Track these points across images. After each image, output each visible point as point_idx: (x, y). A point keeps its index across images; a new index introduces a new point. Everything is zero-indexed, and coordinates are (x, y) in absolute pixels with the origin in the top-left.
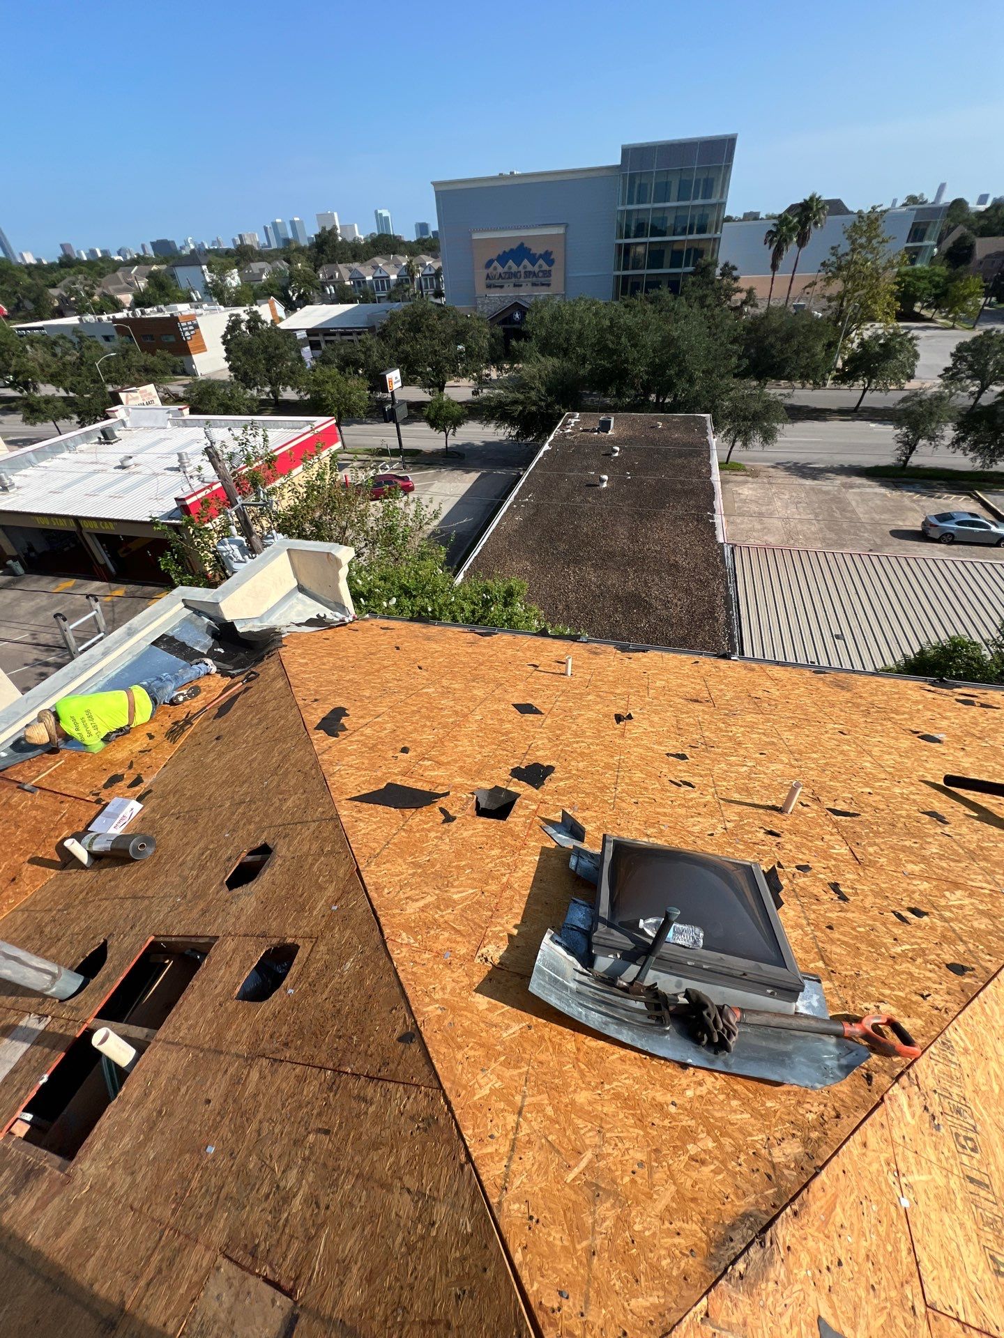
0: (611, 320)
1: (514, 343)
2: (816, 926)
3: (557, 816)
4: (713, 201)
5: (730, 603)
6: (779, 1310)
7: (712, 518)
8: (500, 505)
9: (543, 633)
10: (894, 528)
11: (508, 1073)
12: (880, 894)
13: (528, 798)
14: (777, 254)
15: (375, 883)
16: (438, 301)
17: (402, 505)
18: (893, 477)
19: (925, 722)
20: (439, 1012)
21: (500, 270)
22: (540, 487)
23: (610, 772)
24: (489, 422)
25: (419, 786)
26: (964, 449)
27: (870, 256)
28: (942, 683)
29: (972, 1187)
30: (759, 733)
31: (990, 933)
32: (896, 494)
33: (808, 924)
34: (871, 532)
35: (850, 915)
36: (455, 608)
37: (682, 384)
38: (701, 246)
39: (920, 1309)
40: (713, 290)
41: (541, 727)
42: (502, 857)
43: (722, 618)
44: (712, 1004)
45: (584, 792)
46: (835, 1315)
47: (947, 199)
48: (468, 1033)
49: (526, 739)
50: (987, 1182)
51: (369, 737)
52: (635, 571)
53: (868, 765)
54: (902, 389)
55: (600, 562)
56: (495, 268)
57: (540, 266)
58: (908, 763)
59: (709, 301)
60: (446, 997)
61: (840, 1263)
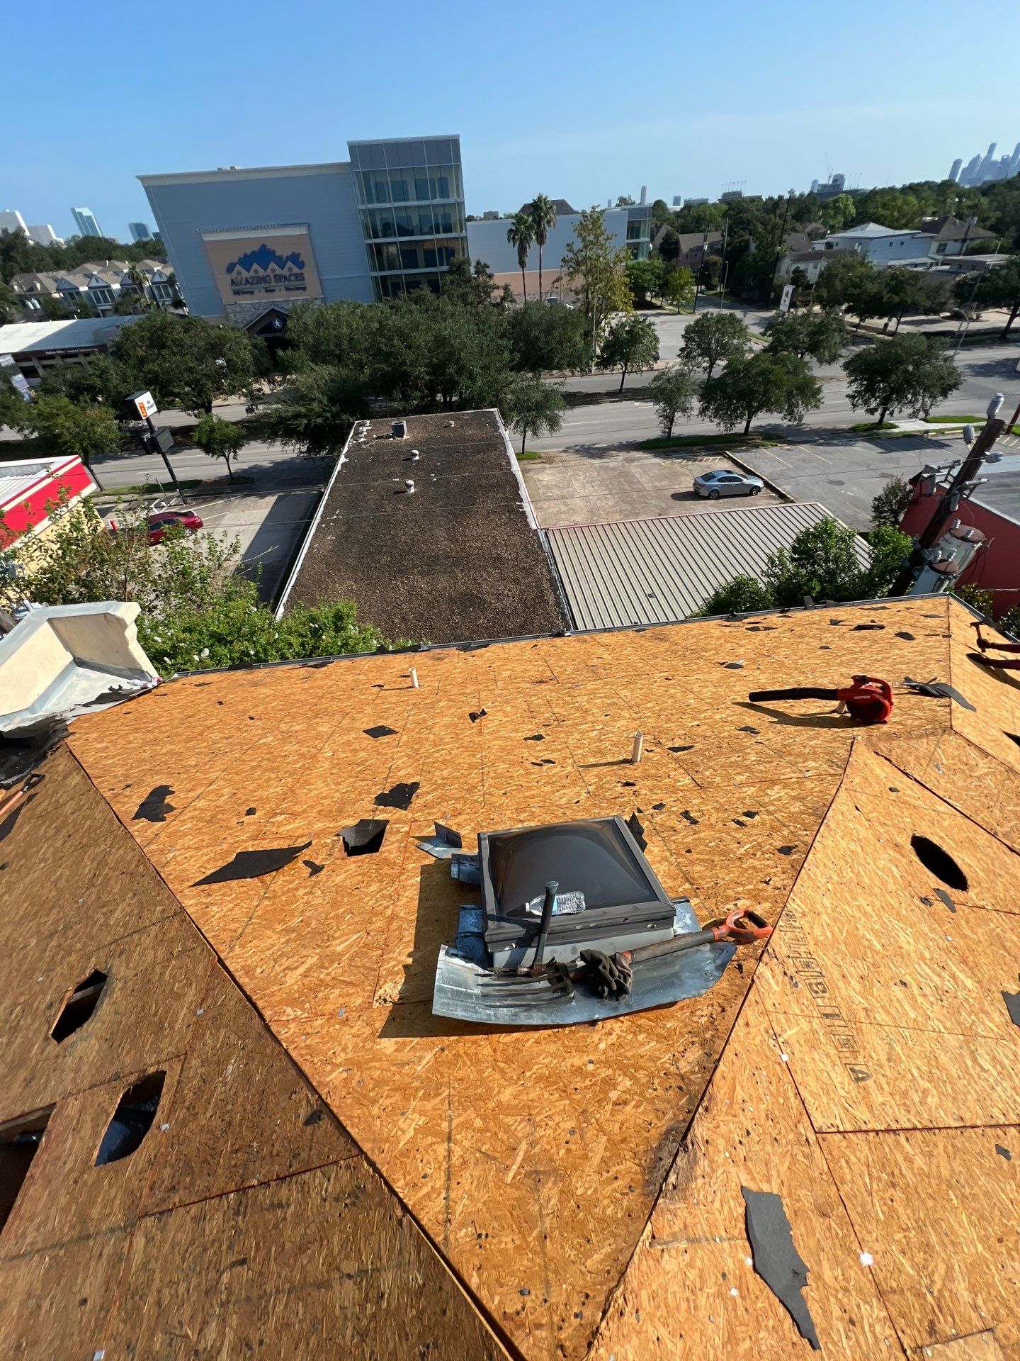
0: (380, 323)
1: (280, 353)
2: (678, 854)
3: (431, 831)
4: (451, 200)
5: (555, 584)
6: (710, 1199)
7: (521, 507)
8: (308, 525)
10: (673, 492)
11: (429, 1106)
12: (721, 809)
13: (398, 821)
14: (522, 252)
15: (243, 968)
16: (179, 311)
17: (190, 544)
18: (661, 447)
19: (727, 654)
20: (345, 1075)
21: (245, 274)
22: (348, 501)
23: (476, 771)
24: (273, 440)
25: (275, 845)
26: (710, 417)
27: (600, 252)
28: (734, 618)
29: (828, 1022)
30: (601, 698)
31: (803, 813)
32: (668, 462)
33: (672, 855)
34: (657, 498)
35: (702, 835)
36: (281, 645)
37: (464, 381)
38: (451, 245)
39: (812, 1138)
40: (472, 288)
41: (398, 746)
42: (382, 890)
43: (552, 601)
44: (605, 956)
45: (453, 798)
46: (753, 1179)
47: (650, 200)
48: (379, 1083)
49: (384, 763)
50: (838, 1012)
51: (206, 810)
53: (692, 701)
54: (652, 370)
55: (425, 568)
56: (239, 273)
57: (290, 269)
58: (721, 691)
59: (471, 298)
60: (349, 1056)
61: (748, 1133)
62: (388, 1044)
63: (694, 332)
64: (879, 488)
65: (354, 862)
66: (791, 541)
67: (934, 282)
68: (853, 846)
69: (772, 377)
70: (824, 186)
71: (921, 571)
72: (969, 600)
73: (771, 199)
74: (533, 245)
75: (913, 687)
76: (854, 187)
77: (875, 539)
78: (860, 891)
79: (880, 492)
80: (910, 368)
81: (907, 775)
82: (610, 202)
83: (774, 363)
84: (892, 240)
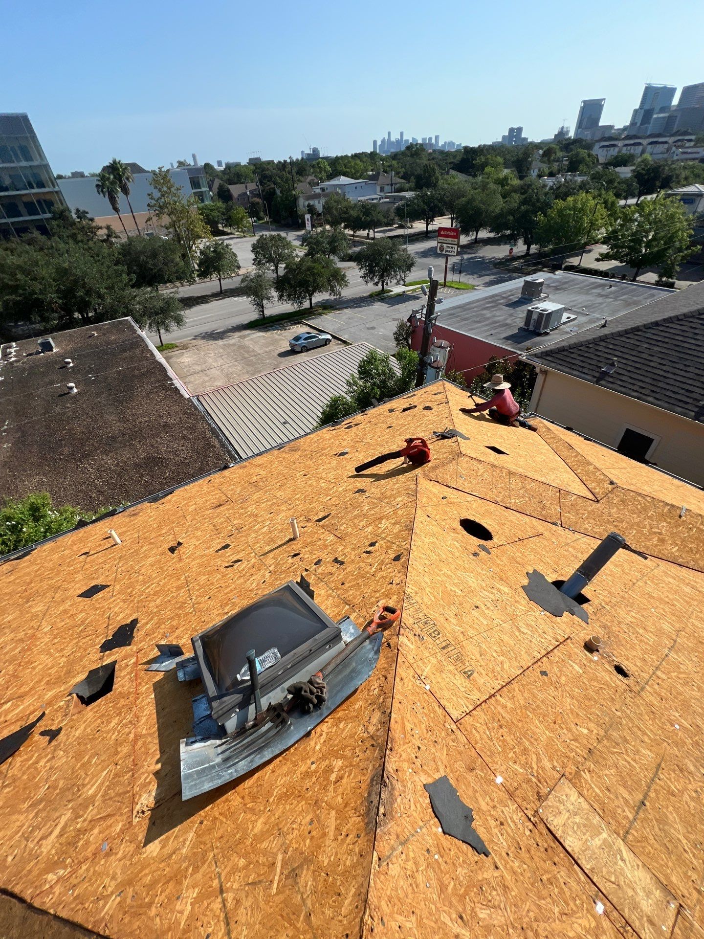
2: (337, 589)
3: (156, 652)
4: (36, 163)
5: (216, 432)
6: (407, 807)
7: (172, 384)
9: (82, 524)
10: (278, 352)
11: (199, 876)
12: (355, 548)
13: (126, 657)
14: (113, 200)
18: (262, 325)
19: (338, 447)
20: (118, 900)
23: (183, 591)
26: (286, 301)
27: (176, 199)
28: (336, 424)
30: (264, 502)
32: (269, 333)
33: (333, 591)
34: (269, 358)
35: (348, 569)
39: (454, 727)
40: (78, 229)
41: (112, 596)
42: (121, 721)
43: (217, 444)
45: (169, 619)
46: (429, 776)
47: (201, 163)
48: (152, 886)
49: (103, 615)
50: (449, 643)
52: (140, 441)
53: (323, 485)
54: (238, 275)
58: (339, 472)
60: (119, 880)
61: (419, 748)
62: (154, 848)
63: (258, 247)
64: (393, 327)
65: (91, 710)
66: (356, 367)
67: (385, 208)
68: (432, 540)
69: (316, 271)
70: (309, 154)
71: (426, 369)
72: (453, 380)
73: (279, 162)
74: (120, 196)
75: (438, 436)
76: (326, 155)
77: (399, 356)
78: (442, 564)
79: (395, 329)
80: (388, 257)
81: (448, 486)
82: (172, 164)
83: (314, 262)
84: (355, 185)
